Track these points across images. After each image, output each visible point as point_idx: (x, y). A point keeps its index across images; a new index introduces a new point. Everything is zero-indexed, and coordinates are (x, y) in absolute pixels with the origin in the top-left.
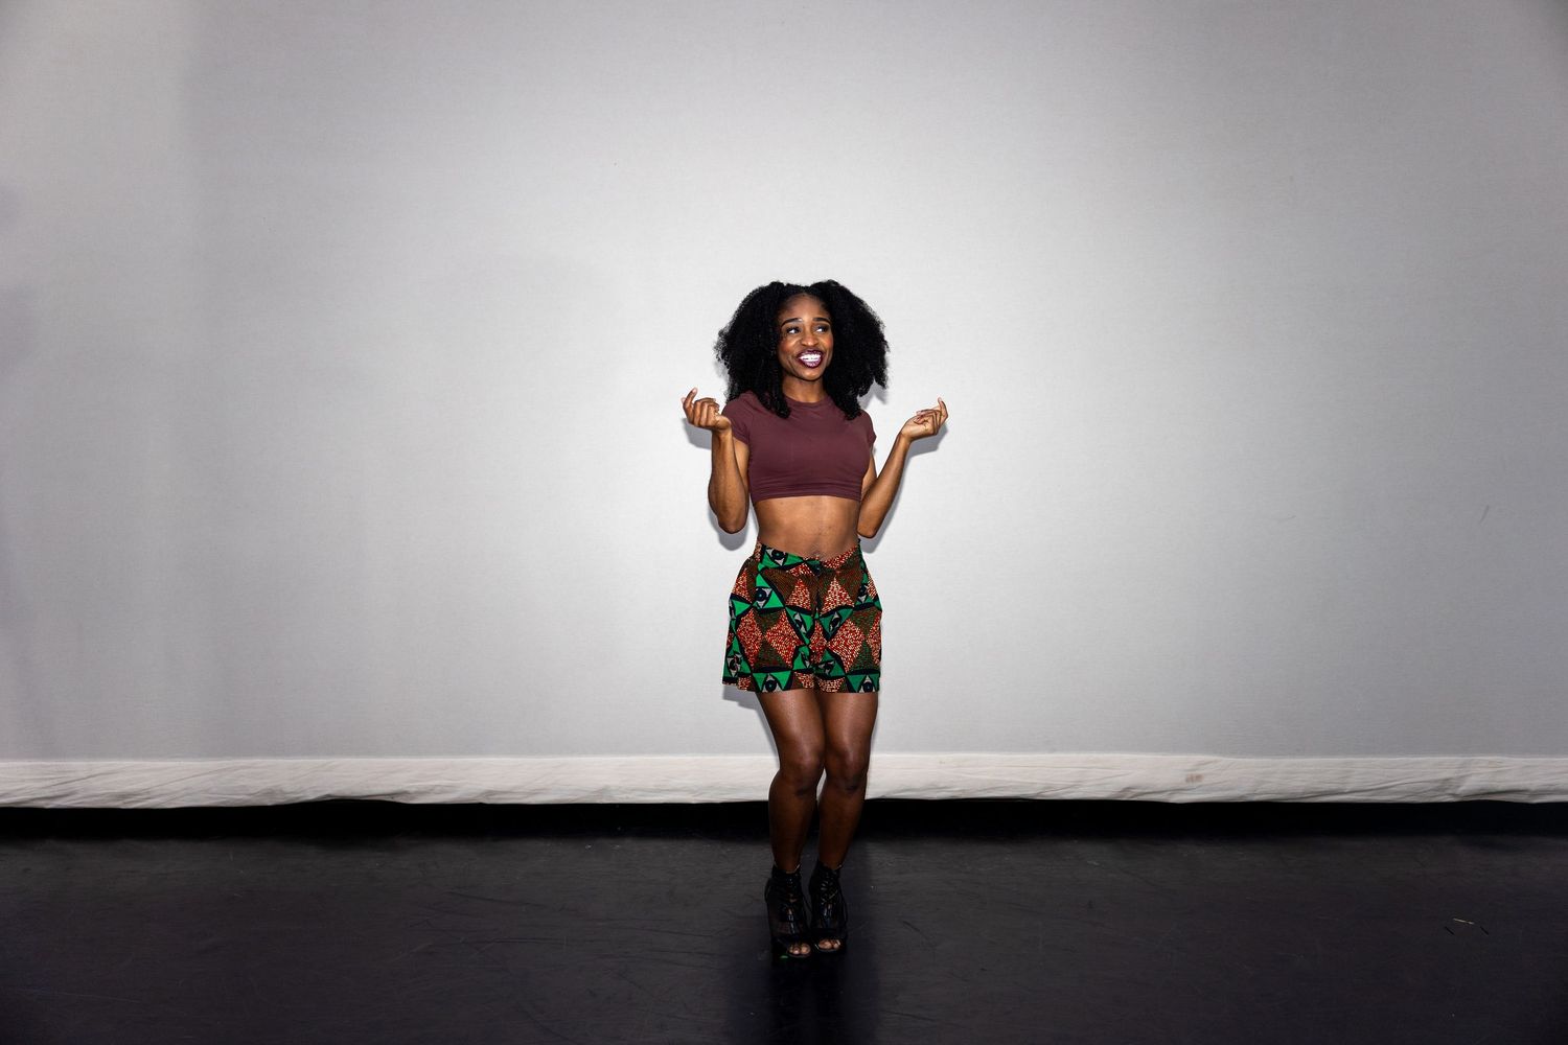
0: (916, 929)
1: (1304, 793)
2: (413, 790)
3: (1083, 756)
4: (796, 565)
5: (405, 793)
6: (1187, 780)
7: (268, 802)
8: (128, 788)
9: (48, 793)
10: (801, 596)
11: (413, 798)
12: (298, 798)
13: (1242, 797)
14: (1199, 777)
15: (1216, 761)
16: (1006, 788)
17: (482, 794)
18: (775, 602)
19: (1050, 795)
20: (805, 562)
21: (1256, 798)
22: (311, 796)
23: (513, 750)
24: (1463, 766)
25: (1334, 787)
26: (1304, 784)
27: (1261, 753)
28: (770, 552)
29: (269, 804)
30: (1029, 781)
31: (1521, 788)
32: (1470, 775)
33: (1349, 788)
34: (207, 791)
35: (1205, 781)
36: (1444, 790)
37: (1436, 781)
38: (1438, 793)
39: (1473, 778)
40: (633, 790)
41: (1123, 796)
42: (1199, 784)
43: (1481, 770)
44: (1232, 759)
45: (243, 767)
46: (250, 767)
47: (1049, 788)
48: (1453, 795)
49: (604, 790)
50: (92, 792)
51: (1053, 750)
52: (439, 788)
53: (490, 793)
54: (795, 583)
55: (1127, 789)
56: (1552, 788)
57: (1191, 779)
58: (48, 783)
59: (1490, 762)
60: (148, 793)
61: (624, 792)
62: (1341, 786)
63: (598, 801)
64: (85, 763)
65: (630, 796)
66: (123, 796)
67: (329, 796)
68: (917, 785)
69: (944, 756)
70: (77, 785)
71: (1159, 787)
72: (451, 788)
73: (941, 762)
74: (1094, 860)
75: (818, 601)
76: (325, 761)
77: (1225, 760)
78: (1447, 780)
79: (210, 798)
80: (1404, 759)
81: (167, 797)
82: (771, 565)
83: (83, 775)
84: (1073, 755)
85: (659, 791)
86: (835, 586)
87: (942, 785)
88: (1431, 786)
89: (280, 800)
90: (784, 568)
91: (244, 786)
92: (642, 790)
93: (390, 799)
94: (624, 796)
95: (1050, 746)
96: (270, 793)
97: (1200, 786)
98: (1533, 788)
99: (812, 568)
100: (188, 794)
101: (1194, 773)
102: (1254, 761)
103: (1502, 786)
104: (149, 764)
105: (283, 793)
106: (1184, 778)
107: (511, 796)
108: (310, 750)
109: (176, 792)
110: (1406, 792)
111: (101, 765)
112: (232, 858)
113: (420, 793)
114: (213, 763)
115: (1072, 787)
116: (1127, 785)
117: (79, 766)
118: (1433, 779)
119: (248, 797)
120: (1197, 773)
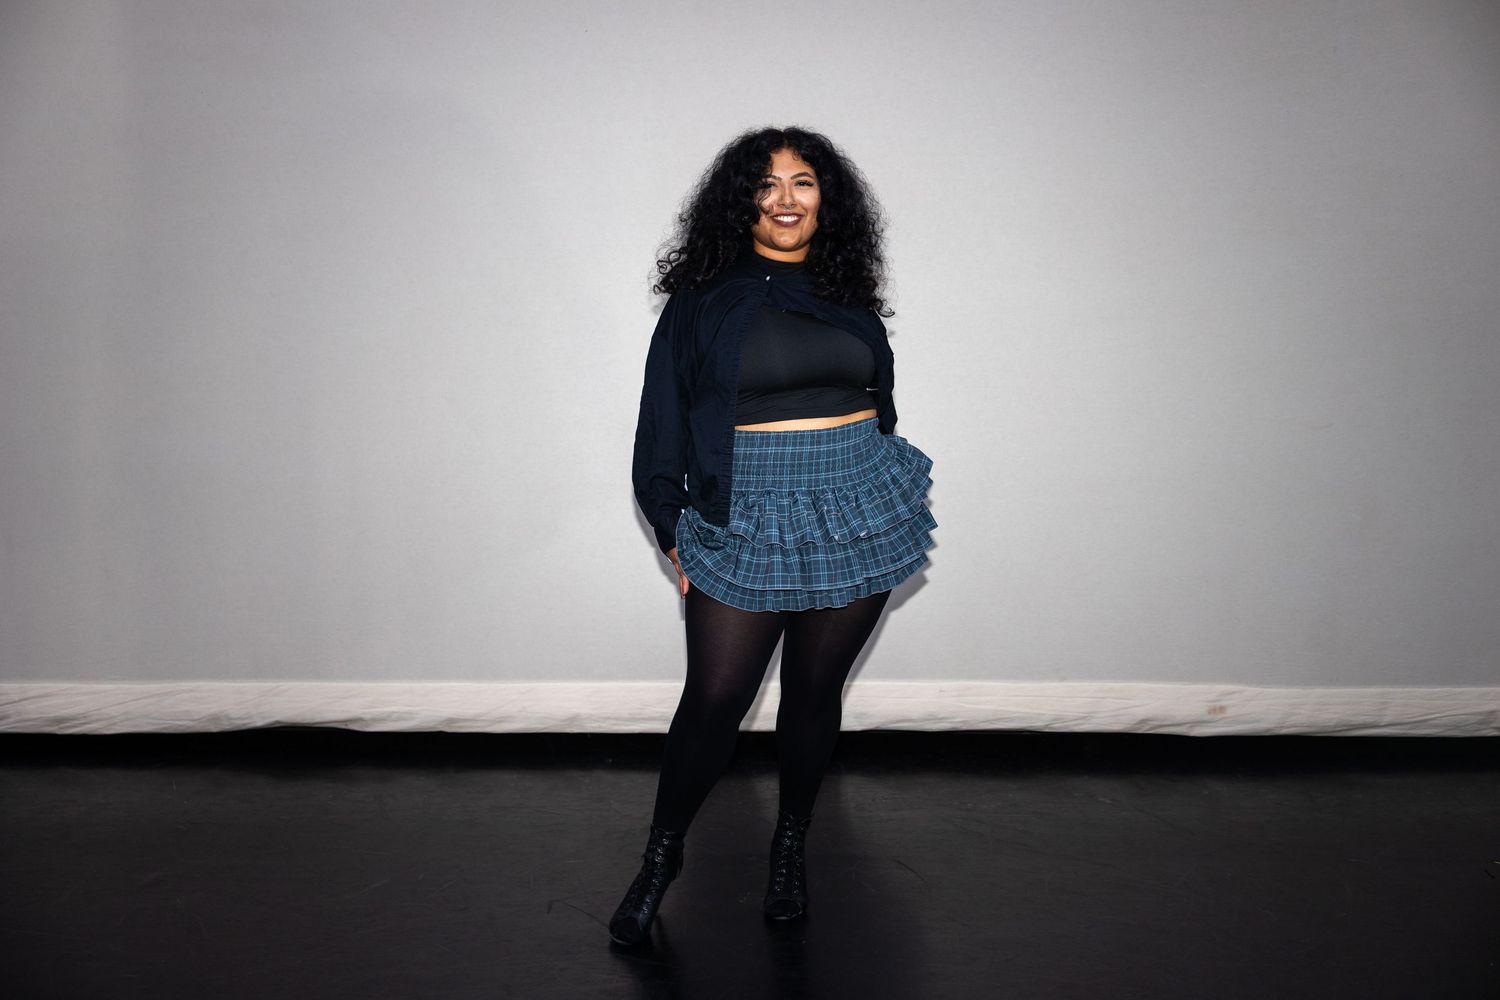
0: (911, 870)
1: (1336, 726)
2: (368, 717)
3: (1097, 685)
5: (360, 720)
6: (1210, 713)
7: (214, 728)
8: (64, 712)
11: (367, 726)
12: (244, 724)
13: (1269, 730)
14: (1222, 709)
15: (1240, 692)
16: (1011, 720)
17: (443, 722)
19: (1059, 727)
21: (1284, 731)
22: (259, 723)
23: (477, 674)
25: (1368, 719)
26: (1336, 716)
29: (215, 730)
30: (1036, 711)
33: (1386, 720)
34: (148, 716)
35: (1230, 712)
36: (1491, 722)
37: (1480, 714)
38: (1483, 727)
40: (608, 718)
41: (1139, 729)
42: (1219, 716)
44: (1259, 689)
45: (184, 691)
46: (191, 691)
47: (1057, 719)
49: (574, 719)
50: (26, 717)
51: (1063, 679)
52: (398, 715)
53: (451, 721)
55: (1144, 721)
57: (1213, 711)
60: (87, 717)
61: (595, 721)
62: (1377, 719)
63: (569, 730)
64: (17, 685)
65: (604, 725)
66: (59, 721)
67: (278, 722)
68: (915, 715)
69: (946, 684)
70: (9, 709)
71: (1180, 720)
72: (410, 715)
73: (941, 691)
74: (1106, 798)
76: (274, 685)
77: (1250, 690)
78: (1492, 713)
79: (153, 724)
80: (1446, 689)
81: (105, 722)
83: (16, 698)
84: (1085, 684)
85: (633, 720)
87: (941, 716)
88: (1475, 719)
89: (225, 726)
91: (186, 712)
92: (617, 719)
93: (344, 727)
94: (594, 725)
95: (1060, 673)
96: (215, 718)
97: (1221, 719)
100: (128, 719)
101: (1218, 704)
102: (1282, 691)
104: (85, 687)
105: (229, 718)
106: (1206, 710)
107: (479, 724)
108: (258, 673)
109: (114, 717)
110: (1445, 725)
111: (35, 687)
112: (174, 787)
113: (375, 720)
114: (154, 687)
115: (1084, 718)
116: (1143, 717)
117: (12, 689)
118: (1480, 710)
119: (191, 723)
120: (1223, 703)
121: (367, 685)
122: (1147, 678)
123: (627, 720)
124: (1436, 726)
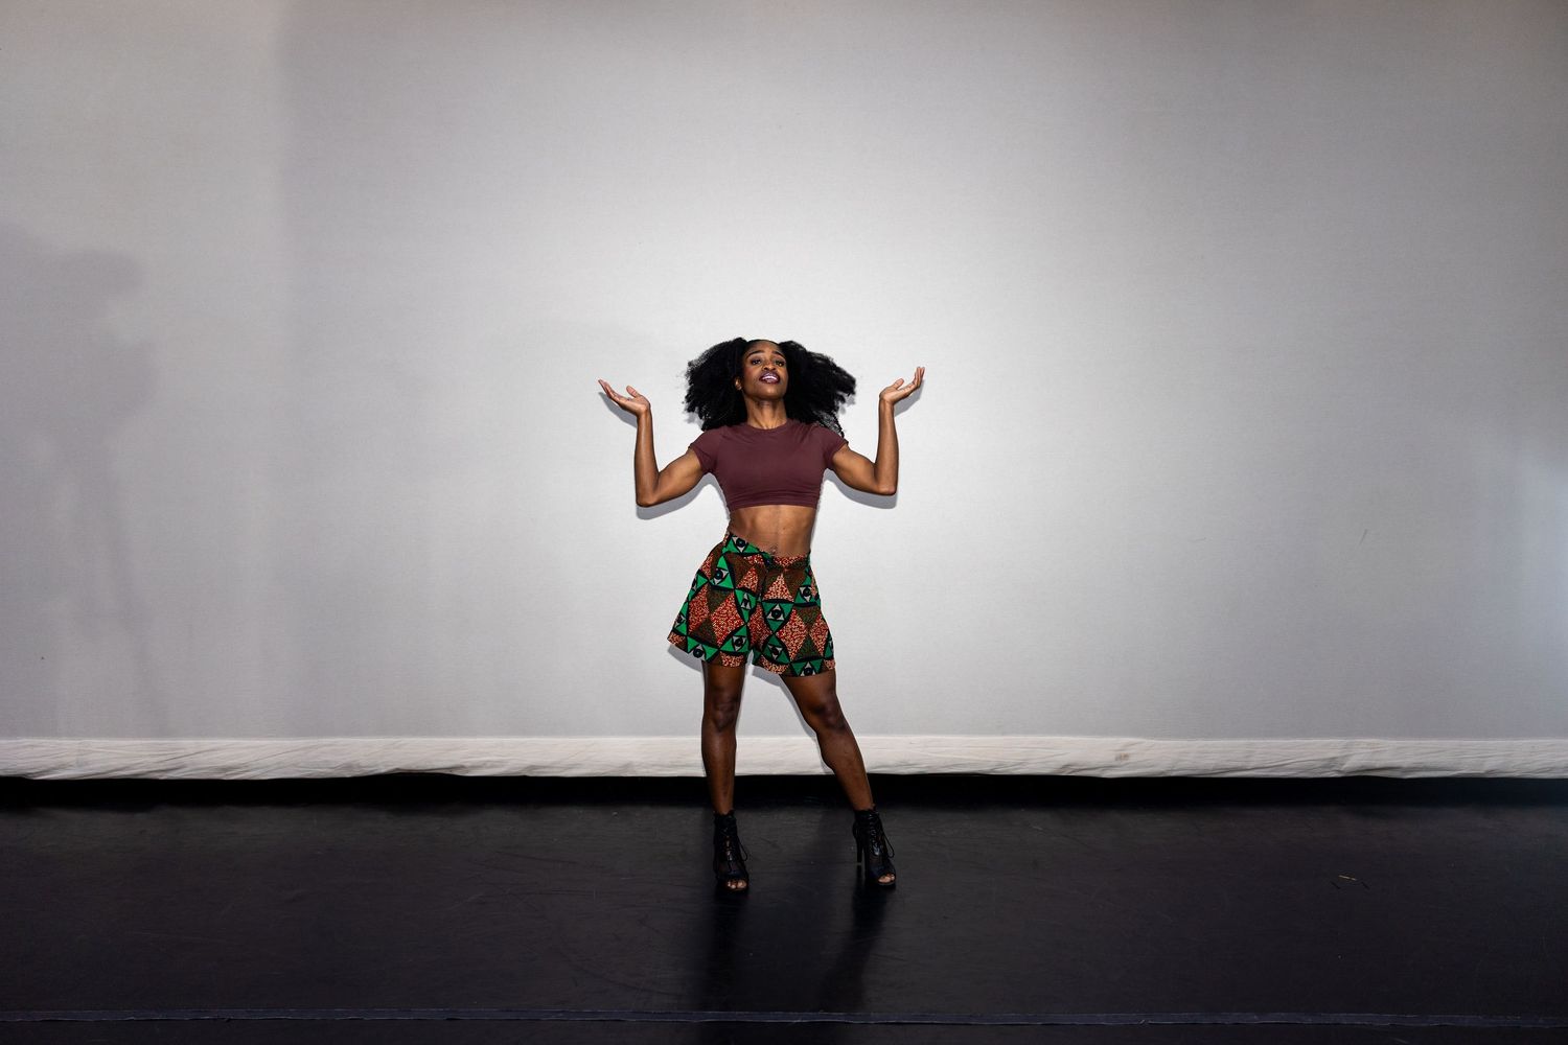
2: (469, 765)
3: (1031, 738)
4: (753, 554)
5: (463, 767)
6: (1116, 759)
7: (348, 774)
8: (229, 763)
9: (162, 767)
10: (751, 580)
11: (467, 772)
12: (371, 773)
13: (1163, 772)
14: (1126, 756)
15: (1139, 743)
16: (964, 765)
17: (530, 768)
18: (727, 583)
19: (1001, 771)
20: (761, 553)
21: (1174, 774)
22: (383, 770)
23: (553, 731)
24: (1346, 747)
25: (1239, 764)
26: (1213, 761)
27: (1178, 736)
28: (735, 539)
29: (348, 776)
30: (984, 759)
31: (1395, 766)
32: (1351, 755)
33: (1252, 765)
34: (294, 765)
35: (1132, 759)
36: (1331, 767)
37: (1324, 760)
38: (1325, 770)
39: (1354, 757)
40: (653, 765)
41: (1063, 771)
42: (1124, 762)
43: (1361, 751)
44: (1153, 740)
45: (325, 745)
46: (330, 745)
47: (1000, 765)
48: (1339, 771)
49: (627, 766)
50: (194, 767)
51: (1004, 734)
52: (489, 764)
53: (533, 767)
54: (749, 569)
55: (1068, 765)
56: (1422, 765)
57: (1119, 758)
58: (163, 758)
59: (1369, 744)
60: (246, 767)
61: (646, 767)
62: (1244, 764)
63: (623, 774)
64: (193, 742)
65: (650, 770)
66: (225, 769)
67: (398, 769)
68: (891, 762)
69: (914, 738)
70: (186, 760)
71: (1093, 765)
72: (501, 763)
73: (910, 743)
74: (1039, 826)
75: (763, 589)
76: (395, 740)
77: (1148, 740)
78: (1334, 758)
79: (298, 770)
80: (1298, 741)
81: (262, 771)
82: (734, 550)
83: (192, 750)
84: (1021, 738)
86: (780, 580)
87: (911, 762)
88: (1319, 764)
89: (357, 773)
90: (743, 555)
91: (326, 761)
92: (661, 765)
93: (448, 772)
94: (645, 770)
95: (1002, 729)
96: (349, 767)
97: (1127, 763)
98: (1405, 765)
99: (765, 560)
100: (282, 767)
101: (1122, 752)
102: (1172, 743)
103: (1378, 764)
104: (245, 742)
105: (360, 767)
106: (1114, 757)
107: (555, 770)
108: (382, 730)
109: (267, 767)
110: (1298, 769)
111: (207, 743)
113: (474, 767)
114: (301, 742)
115: (1020, 764)
116: (1066, 763)
117: (188, 744)
118: (1322, 757)
119: (330, 771)
120: (1125, 752)
121: (469, 740)
122: (1069, 733)
123: (669, 767)
124: (1291, 769)
